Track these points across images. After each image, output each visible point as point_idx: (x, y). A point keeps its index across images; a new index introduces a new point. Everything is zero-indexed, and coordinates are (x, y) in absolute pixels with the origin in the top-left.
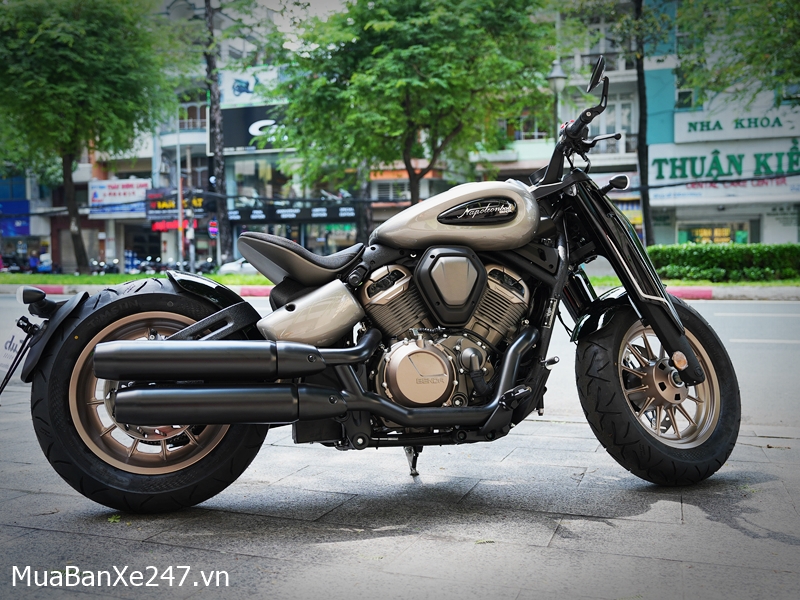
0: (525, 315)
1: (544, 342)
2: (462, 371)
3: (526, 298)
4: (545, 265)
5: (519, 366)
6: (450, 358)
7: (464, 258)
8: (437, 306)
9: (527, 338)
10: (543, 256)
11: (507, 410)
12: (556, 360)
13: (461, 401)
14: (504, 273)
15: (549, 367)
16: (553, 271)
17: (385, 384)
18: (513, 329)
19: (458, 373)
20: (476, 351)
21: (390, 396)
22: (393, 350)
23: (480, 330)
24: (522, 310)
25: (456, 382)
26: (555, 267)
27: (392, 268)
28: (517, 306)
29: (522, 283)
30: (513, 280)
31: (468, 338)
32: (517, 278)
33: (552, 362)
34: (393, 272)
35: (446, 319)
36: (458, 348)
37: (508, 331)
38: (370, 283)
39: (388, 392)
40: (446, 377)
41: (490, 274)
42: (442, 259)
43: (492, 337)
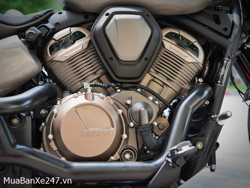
0: (199, 74)
1: (217, 99)
2: (132, 124)
3: (200, 58)
4: (219, 28)
5: (190, 122)
6: (120, 111)
7: (138, 17)
8: (110, 61)
9: (200, 94)
10: (218, 21)
11: (173, 167)
12: (229, 114)
13: (131, 154)
14: (179, 35)
15: (220, 123)
16: (227, 34)
17: (51, 136)
18: (187, 87)
19: (128, 126)
20: (146, 106)
21: (55, 148)
22: (63, 102)
23: (155, 87)
24: (196, 70)
25: (125, 136)
26: (229, 30)
27: (74, 30)
28: (191, 65)
29: (197, 44)
30: (189, 42)
31: (141, 93)
32: (192, 40)
33: (225, 117)
34: (75, 33)
35: (119, 75)
36: (129, 102)
37: (182, 89)
38: (53, 42)
39: (52, 144)
40: (113, 131)
41: (166, 36)
42: (116, 17)
43: (167, 94)
